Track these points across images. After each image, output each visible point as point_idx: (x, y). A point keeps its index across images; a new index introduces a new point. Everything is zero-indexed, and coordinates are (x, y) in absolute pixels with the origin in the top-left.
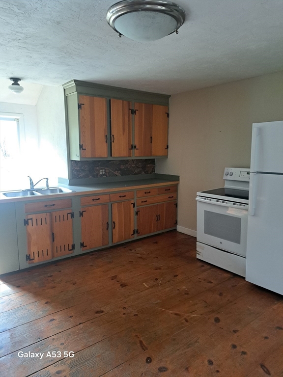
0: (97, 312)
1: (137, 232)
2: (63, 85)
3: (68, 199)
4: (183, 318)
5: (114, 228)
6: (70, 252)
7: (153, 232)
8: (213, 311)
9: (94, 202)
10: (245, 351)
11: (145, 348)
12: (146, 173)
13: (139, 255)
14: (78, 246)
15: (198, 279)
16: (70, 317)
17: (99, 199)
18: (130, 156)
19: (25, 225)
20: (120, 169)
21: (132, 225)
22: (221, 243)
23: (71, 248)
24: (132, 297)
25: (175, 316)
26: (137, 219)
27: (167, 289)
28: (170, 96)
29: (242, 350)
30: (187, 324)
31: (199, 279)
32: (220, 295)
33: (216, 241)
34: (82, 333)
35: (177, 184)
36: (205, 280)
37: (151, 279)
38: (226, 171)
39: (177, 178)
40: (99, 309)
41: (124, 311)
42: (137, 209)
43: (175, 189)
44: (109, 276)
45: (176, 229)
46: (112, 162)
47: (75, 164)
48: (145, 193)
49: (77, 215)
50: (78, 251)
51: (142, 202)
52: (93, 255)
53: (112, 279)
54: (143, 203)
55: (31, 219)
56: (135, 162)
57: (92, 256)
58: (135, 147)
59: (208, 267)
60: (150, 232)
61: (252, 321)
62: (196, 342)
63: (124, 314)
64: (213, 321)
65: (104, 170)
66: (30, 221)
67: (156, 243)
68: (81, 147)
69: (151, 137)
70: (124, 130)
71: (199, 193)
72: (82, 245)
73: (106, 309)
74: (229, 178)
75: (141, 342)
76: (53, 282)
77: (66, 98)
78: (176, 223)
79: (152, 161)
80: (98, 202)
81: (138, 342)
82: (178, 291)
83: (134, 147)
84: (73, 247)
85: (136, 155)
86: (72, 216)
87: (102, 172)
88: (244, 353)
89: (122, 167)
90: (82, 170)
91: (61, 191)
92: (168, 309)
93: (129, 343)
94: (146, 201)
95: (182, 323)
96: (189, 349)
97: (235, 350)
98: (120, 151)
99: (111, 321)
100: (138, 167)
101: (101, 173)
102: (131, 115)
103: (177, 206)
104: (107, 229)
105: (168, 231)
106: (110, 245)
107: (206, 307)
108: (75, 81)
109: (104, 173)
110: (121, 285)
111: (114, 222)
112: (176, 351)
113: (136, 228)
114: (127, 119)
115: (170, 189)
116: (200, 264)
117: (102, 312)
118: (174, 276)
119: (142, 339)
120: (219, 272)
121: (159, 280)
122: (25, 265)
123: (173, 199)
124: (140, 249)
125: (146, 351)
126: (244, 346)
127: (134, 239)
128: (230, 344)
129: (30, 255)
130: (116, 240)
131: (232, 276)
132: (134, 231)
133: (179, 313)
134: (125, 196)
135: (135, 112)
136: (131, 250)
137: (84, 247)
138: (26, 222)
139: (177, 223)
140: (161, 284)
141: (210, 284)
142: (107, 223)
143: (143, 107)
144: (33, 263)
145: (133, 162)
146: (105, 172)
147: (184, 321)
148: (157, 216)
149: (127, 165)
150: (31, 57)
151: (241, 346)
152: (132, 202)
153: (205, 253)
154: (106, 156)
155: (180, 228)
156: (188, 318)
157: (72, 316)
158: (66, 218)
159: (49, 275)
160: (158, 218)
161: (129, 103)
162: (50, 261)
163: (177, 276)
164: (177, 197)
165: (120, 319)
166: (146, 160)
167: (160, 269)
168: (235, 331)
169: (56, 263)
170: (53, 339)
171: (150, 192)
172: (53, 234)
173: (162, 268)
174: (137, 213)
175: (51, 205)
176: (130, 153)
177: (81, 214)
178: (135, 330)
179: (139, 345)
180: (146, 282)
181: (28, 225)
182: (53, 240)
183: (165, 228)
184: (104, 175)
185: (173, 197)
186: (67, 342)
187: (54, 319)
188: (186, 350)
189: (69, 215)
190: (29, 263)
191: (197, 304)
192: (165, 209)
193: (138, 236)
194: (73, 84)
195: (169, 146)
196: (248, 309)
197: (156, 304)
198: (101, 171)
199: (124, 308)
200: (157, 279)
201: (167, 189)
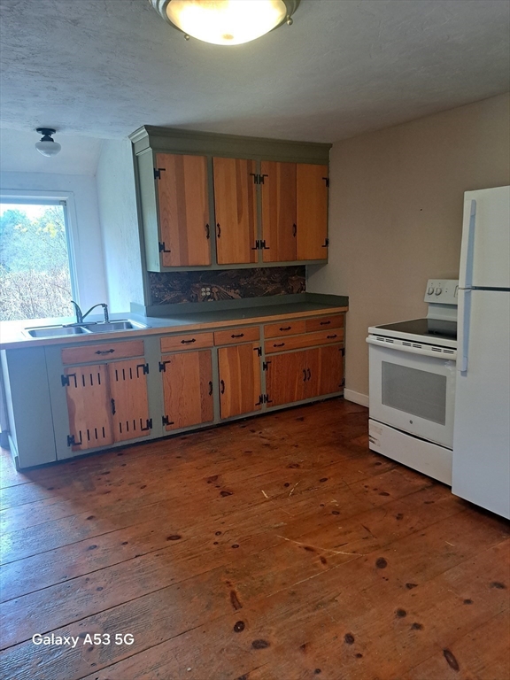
0: (170, 538)
1: (267, 399)
2: (129, 137)
3: (138, 340)
4: (318, 556)
5: (223, 392)
6: (145, 432)
7: (298, 400)
8: (377, 547)
9: (186, 346)
10: (421, 622)
11: (237, 605)
12: (289, 292)
13: (265, 441)
14: (157, 423)
15: (363, 486)
16: (124, 544)
17: (194, 340)
18: (253, 262)
19: (63, 385)
20: (239, 287)
21: (256, 386)
22: (411, 422)
23: (145, 426)
24: (236, 514)
25: (304, 551)
26: (267, 375)
27: (302, 503)
28: (331, 145)
29: (416, 620)
30: (323, 567)
31: (366, 487)
32: (398, 518)
33: (401, 417)
34: (136, 572)
35: (345, 312)
36: (375, 489)
37: (278, 485)
38: (429, 285)
39: (343, 301)
40: (173, 533)
41: (217, 539)
42: (267, 358)
43: (340, 321)
44: (205, 476)
45: (343, 396)
46: (223, 273)
47: (157, 279)
48: (281, 329)
49: (154, 368)
50: (159, 431)
51: (275, 346)
52: (185, 438)
53: (209, 482)
54: (277, 349)
55: (74, 375)
56: (267, 273)
57: (183, 441)
58: (263, 244)
59: (389, 466)
60: (292, 401)
61: (448, 569)
62: (333, 600)
63: (216, 543)
64: (373, 564)
65: (208, 289)
66: (71, 379)
67: (302, 419)
68: (162, 247)
69: (295, 226)
70: (240, 214)
71: (372, 330)
72: (165, 420)
73: (187, 533)
74: (433, 299)
75: (233, 594)
76: (108, 484)
77: (136, 159)
78: (342, 385)
79: (301, 271)
80: (192, 345)
81: (229, 594)
82: (321, 508)
83: (260, 245)
84: (150, 424)
85: (265, 259)
86: (146, 370)
87: (205, 292)
88: (417, 626)
89: (243, 282)
90: (169, 289)
91: (130, 326)
92: (295, 539)
93: (213, 594)
94: (283, 344)
95: (315, 566)
96: (315, 613)
97: (402, 619)
98: (234, 252)
99: (191, 554)
100: (273, 282)
101: (204, 294)
102: (254, 185)
103: (343, 354)
104: (211, 393)
105: (327, 400)
106: (217, 421)
107: (367, 538)
108: (147, 127)
109: (209, 294)
110: (222, 493)
111: (222, 382)
112: (292, 614)
113: (264, 393)
114: (245, 192)
115: (329, 322)
116: (374, 460)
117: (179, 537)
118: (321, 481)
119: (236, 589)
120: (406, 475)
121: (291, 486)
122: (66, 452)
123: (336, 339)
124: (270, 431)
125: (239, 610)
126: (421, 614)
127: (261, 412)
128: (396, 608)
129: (73, 436)
130: (228, 412)
131: (429, 484)
132: (261, 399)
133: (313, 546)
134: (242, 335)
135: (262, 180)
136: (253, 431)
137: (169, 424)
138: (65, 381)
139: (344, 383)
140: (293, 494)
141: (384, 498)
142: (211, 383)
143: (278, 169)
144: (80, 449)
145: (264, 273)
146: (211, 291)
147: (319, 561)
148: (304, 371)
149: (252, 278)
150: (56, 89)
151: (415, 613)
152: (256, 345)
153: (383, 440)
154: (207, 263)
155: (350, 394)
156: (327, 557)
157: (127, 543)
158: (135, 373)
159: (105, 470)
160: (307, 374)
161: (249, 163)
162: (109, 447)
163: (326, 480)
164: (344, 336)
165: (206, 552)
166: (289, 268)
167: (297, 466)
168: (410, 586)
169: (120, 451)
170: (88, 579)
171: (289, 328)
172: (113, 401)
173: (302, 465)
174: (265, 367)
175: (108, 352)
176: (252, 256)
177: (162, 367)
178: (228, 572)
179: (229, 598)
180: (267, 488)
181: (68, 385)
182: (114, 412)
183: (321, 394)
184: (209, 297)
185: (335, 336)
186: (109, 585)
187: (95, 546)
188: (310, 614)
189: (141, 369)
190: (73, 450)
191: (350, 532)
192: (320, 358)
193: (268, 406)
194: (144, 133)
195: (330, 242)
196: (447, 547)
197: (277, 528)
198: (203, 290)
199: (218, 533)
200: (287, 485)
201: (325, 323)
